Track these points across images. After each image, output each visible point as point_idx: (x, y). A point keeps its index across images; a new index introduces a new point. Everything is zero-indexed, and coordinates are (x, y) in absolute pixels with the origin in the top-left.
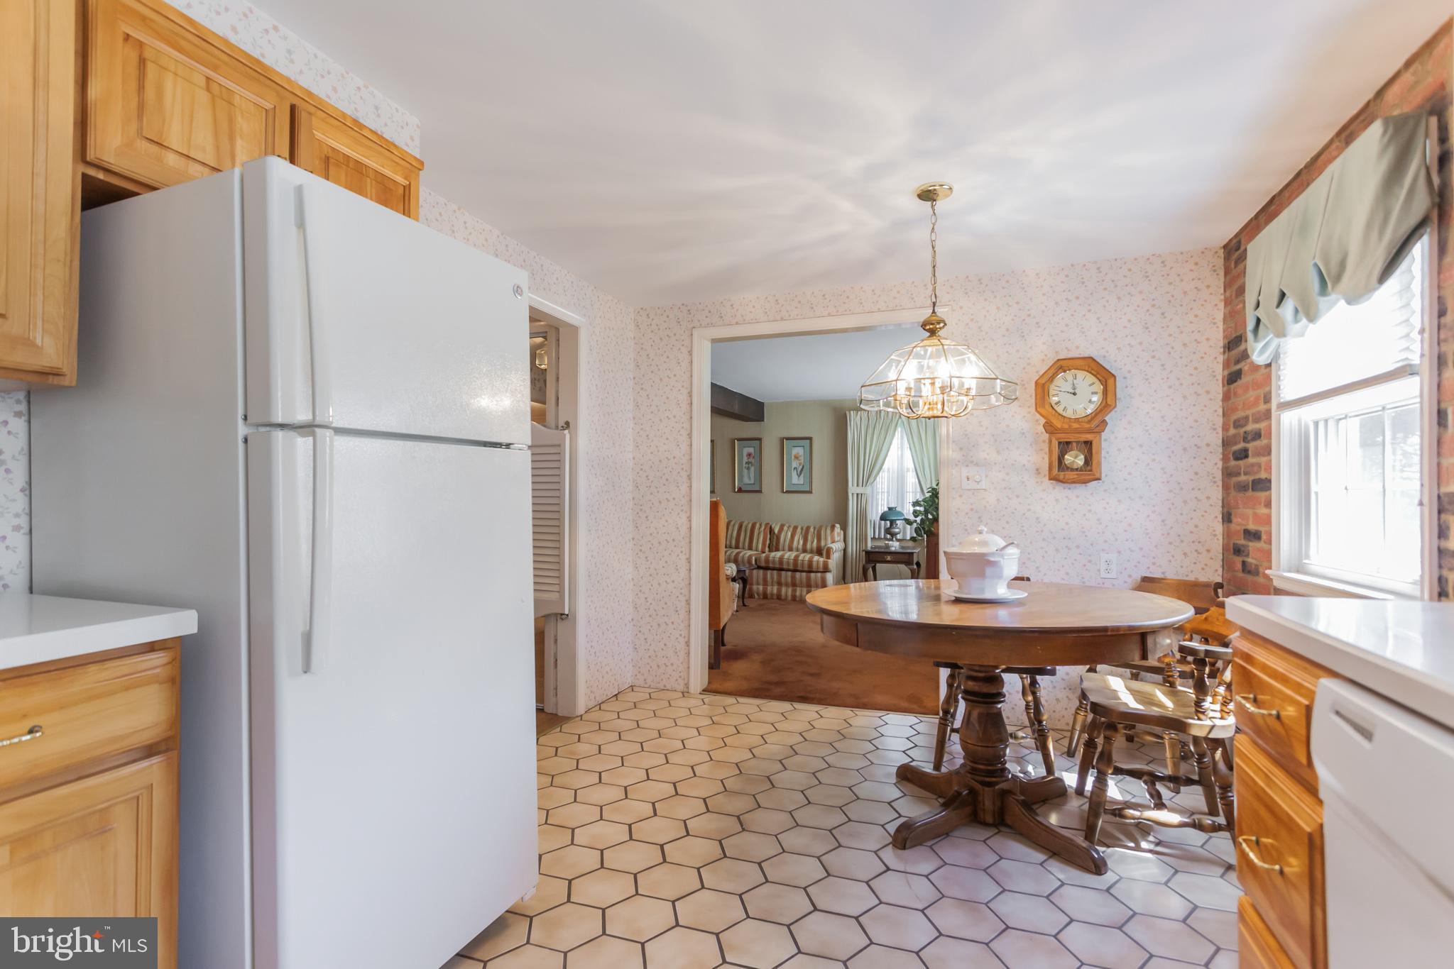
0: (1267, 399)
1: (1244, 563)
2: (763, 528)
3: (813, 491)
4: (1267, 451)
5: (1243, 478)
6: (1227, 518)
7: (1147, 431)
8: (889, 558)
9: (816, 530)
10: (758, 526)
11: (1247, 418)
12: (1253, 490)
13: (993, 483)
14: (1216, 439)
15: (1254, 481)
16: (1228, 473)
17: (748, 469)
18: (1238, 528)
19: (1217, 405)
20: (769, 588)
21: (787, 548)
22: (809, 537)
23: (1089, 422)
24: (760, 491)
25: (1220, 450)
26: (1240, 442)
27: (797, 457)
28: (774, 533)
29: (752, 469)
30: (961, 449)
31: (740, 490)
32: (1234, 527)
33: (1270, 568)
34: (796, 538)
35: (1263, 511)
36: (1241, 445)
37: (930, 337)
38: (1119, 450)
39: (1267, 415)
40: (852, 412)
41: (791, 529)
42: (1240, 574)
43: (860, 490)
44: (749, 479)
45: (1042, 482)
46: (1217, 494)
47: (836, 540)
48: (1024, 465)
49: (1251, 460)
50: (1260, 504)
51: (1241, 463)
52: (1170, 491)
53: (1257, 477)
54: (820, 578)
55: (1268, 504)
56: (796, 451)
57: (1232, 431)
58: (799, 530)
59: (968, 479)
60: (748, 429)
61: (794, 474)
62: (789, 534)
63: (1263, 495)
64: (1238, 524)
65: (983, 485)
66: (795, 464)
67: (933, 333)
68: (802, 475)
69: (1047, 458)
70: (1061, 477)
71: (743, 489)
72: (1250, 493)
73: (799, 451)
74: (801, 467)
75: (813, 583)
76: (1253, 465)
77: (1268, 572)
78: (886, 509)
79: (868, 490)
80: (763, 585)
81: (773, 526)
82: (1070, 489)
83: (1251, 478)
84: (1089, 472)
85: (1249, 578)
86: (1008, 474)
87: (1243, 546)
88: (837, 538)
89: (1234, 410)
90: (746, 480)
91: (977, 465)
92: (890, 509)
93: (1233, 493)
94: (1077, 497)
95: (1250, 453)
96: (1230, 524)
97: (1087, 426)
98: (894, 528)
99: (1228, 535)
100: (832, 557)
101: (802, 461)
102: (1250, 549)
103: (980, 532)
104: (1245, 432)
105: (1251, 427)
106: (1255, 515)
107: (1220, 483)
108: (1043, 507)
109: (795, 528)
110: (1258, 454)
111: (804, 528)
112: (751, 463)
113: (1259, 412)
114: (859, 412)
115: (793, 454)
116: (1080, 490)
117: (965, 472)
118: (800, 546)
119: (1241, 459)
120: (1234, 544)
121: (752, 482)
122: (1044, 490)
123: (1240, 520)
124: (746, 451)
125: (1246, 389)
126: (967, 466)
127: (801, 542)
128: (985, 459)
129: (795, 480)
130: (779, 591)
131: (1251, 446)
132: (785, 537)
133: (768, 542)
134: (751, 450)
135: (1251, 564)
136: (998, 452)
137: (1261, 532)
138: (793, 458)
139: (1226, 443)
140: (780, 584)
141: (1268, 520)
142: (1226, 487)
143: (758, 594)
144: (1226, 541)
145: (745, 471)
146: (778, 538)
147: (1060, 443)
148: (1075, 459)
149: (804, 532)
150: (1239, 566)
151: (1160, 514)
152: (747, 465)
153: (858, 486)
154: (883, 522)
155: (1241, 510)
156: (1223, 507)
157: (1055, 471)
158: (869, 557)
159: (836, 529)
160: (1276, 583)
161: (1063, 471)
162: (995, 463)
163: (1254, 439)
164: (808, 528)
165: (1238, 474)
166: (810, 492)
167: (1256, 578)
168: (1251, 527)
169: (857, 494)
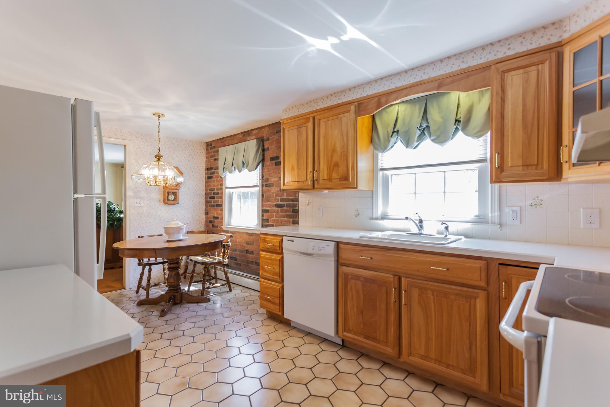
0: (222, 185)
1: (213, 225)
4: (221, 197)
5: (212, 204)
6: (207, 213)
7: (189, 190)
11: (214, 189)
12: (216, 207)
13: (145, 204)
14: (203, 193)
15: (216, 205)
16: (207, 202)
18: (211, 216)
19: (204, 184)
23: (177, 186)
25: (204, 196)
26: (212, 194)
30: (134, 192)
32: (209, 216)
33: (222, 225)
35: (220, 212)
36: (212, 195)
37: (157, 160)
38: (182, 195)
39: (221, 189)
42: (212, 228)
45: (161, 204)
46: (203, 207)
48: (155, 199)
49: (215, 199)
50: (218, 210)
51: (212, 200)
52: (194, 207)
53: (218, 204)
55: (222, 210)
57: (209, 191)
59: (137, 203)
63: (220, 208)
64: (210, 215)
65: (142, 205)
67: (159, 159)
69: (163, 197)
70: (168, 203)
72: (215, 207)
76: (216, 201)
77: (222, 226)
82: (169, 206)
83: (215, 204)
84: (175, 201)
85: (215, 228)
86: (150, 201)
87: (213, 221)
89: (210, 186)
91: (140, 198)
93: (209, 207)
94: (171, 209)
95: (215, 197)
96: (207, 215)
97: (176, 187)
99: (206, 218)
102: (215, 221)
103: (175, 221)
104: (214, 192)
105: (216, 191)
106: (217, 213)
107: (204, 205)
108: (161, 212)
110: (218, 198)
113: (218, 188)
116: (172, 207)
117: (136, 200)
119: (212, 199)
120: (209, 220)
122: (161, 207)
123: (212, 214)
125: (214, 181)
126: (136, 198)
128: (143, 196)
131: (215, 196)
135: (215, 225)
136: (147, 194)
137: (218, 217)
139: (206, 194)
141: (221, 214)
142: (206, 206)
144: (206, 220)
147: (168, 192)
148: (171, 197)
150: (211, 226)
151: (191, 213)
155: (212, 211)
156: (205, 211)
157: (166, 201)
160: (224, 229)
161: (168, 201)
162: (146, 198)
163: (217, 194)
165: (211, 203)
167: (217, 228)
168: (215, 216)
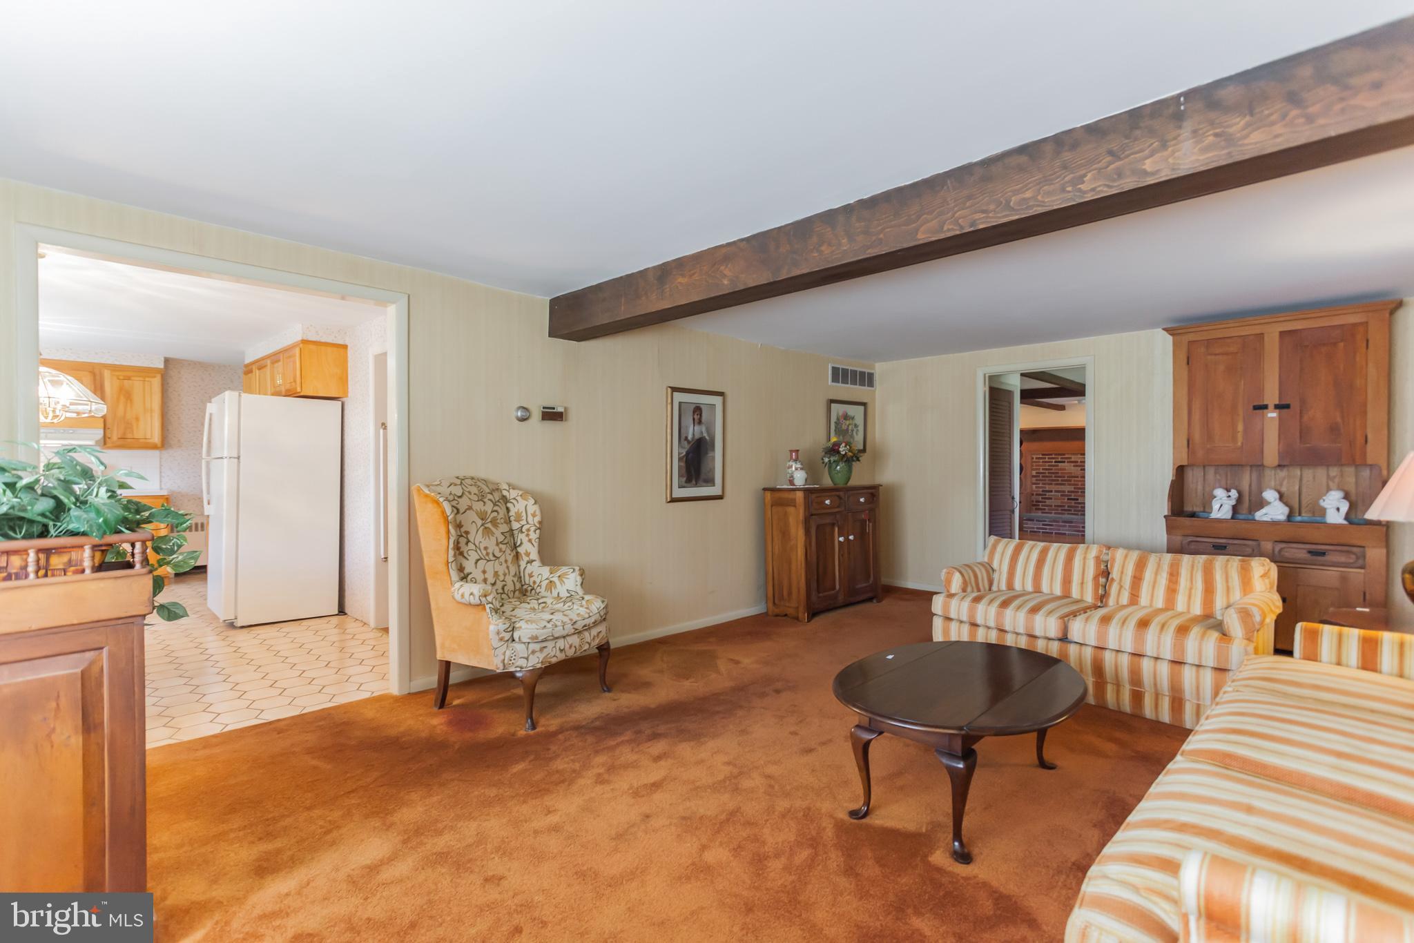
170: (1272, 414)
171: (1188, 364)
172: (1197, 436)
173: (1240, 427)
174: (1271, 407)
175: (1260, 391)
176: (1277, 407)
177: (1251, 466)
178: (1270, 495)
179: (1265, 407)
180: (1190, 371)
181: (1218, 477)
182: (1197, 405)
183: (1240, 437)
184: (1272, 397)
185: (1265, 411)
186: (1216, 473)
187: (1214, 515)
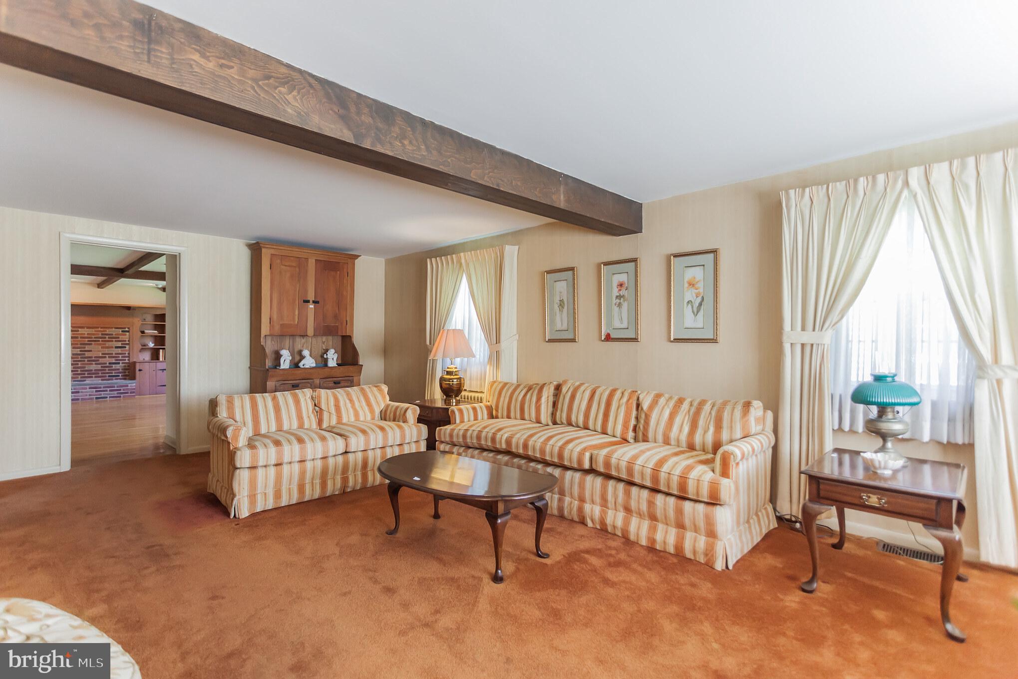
2: (625, 399)
3: (721, 339)
8: (874, 500)
9: (715, 408)
10: (618, 394)
17: (620, 305)
20: (610, 513)
21: (660, 438)
22: (701, 422)
24: (635, 340)
27: (691, 284)
28: (642, 409)
29: (625, 305)
31: (608, 338)
34: (678, 420)
40: (792, 192)
41: (672, 404)
43: (807, 337)
44: (619, 321)
47: (753, 431)
54: (702, 516)
56: (690, 274)
58: (685, 406)
60: (620, 246)
61: (688, 311)
62: (667, 413)
66: (689, 295)
68: (701, 313)
71: (612, 336)
73: (696, 274)
74: (699, 300)
75: (687, 522)
78: (869, 379)
79: (827, 337)
80: (602, 506)
81: (641, 397)
88: (754, 428)
90: (617, 324)
92: (878, 378)
98: (888, 421)
100: (733, 471)
101: (701, 290)
109: (681, 401)
111: (695, 404)
112: (623, 296)
114: (807, 190)
115: (686, 280)
118: (684, 437)
121: (625, 325)
124: (617, 279)
127: (686, 429)
129: (689, 320)
130: (627, 522)
132: (658, 419)
133: (633, 422)
134: (623, 278)
138: (686, 285)
140: (628, 510)
143: (592, 521)
145: (616, 309)
146: (647, 417)
149: (693, 410)
152: (618, 301)
153: (803, 329)
154: (861, 407)
158: (818, 489)
159: (752, 409)
164: (702, 403)
166: (714, 341)
169: (803, 345)
170: (312, 306)
171: (271, 268)
172: (275, 317)
173: (297, 313)
174: (311, 302)
175: (306, 291)
176: (314, 302)
177: (290, 336)
178: (306, 353)
179: (308, 302)
180: (271, 273)
181: (273, 342)
182: (275, 296)
183: (297, 320)
184: (311, 297)
185: (308, 303)
186: (272, 340)
187: (282, 367)
